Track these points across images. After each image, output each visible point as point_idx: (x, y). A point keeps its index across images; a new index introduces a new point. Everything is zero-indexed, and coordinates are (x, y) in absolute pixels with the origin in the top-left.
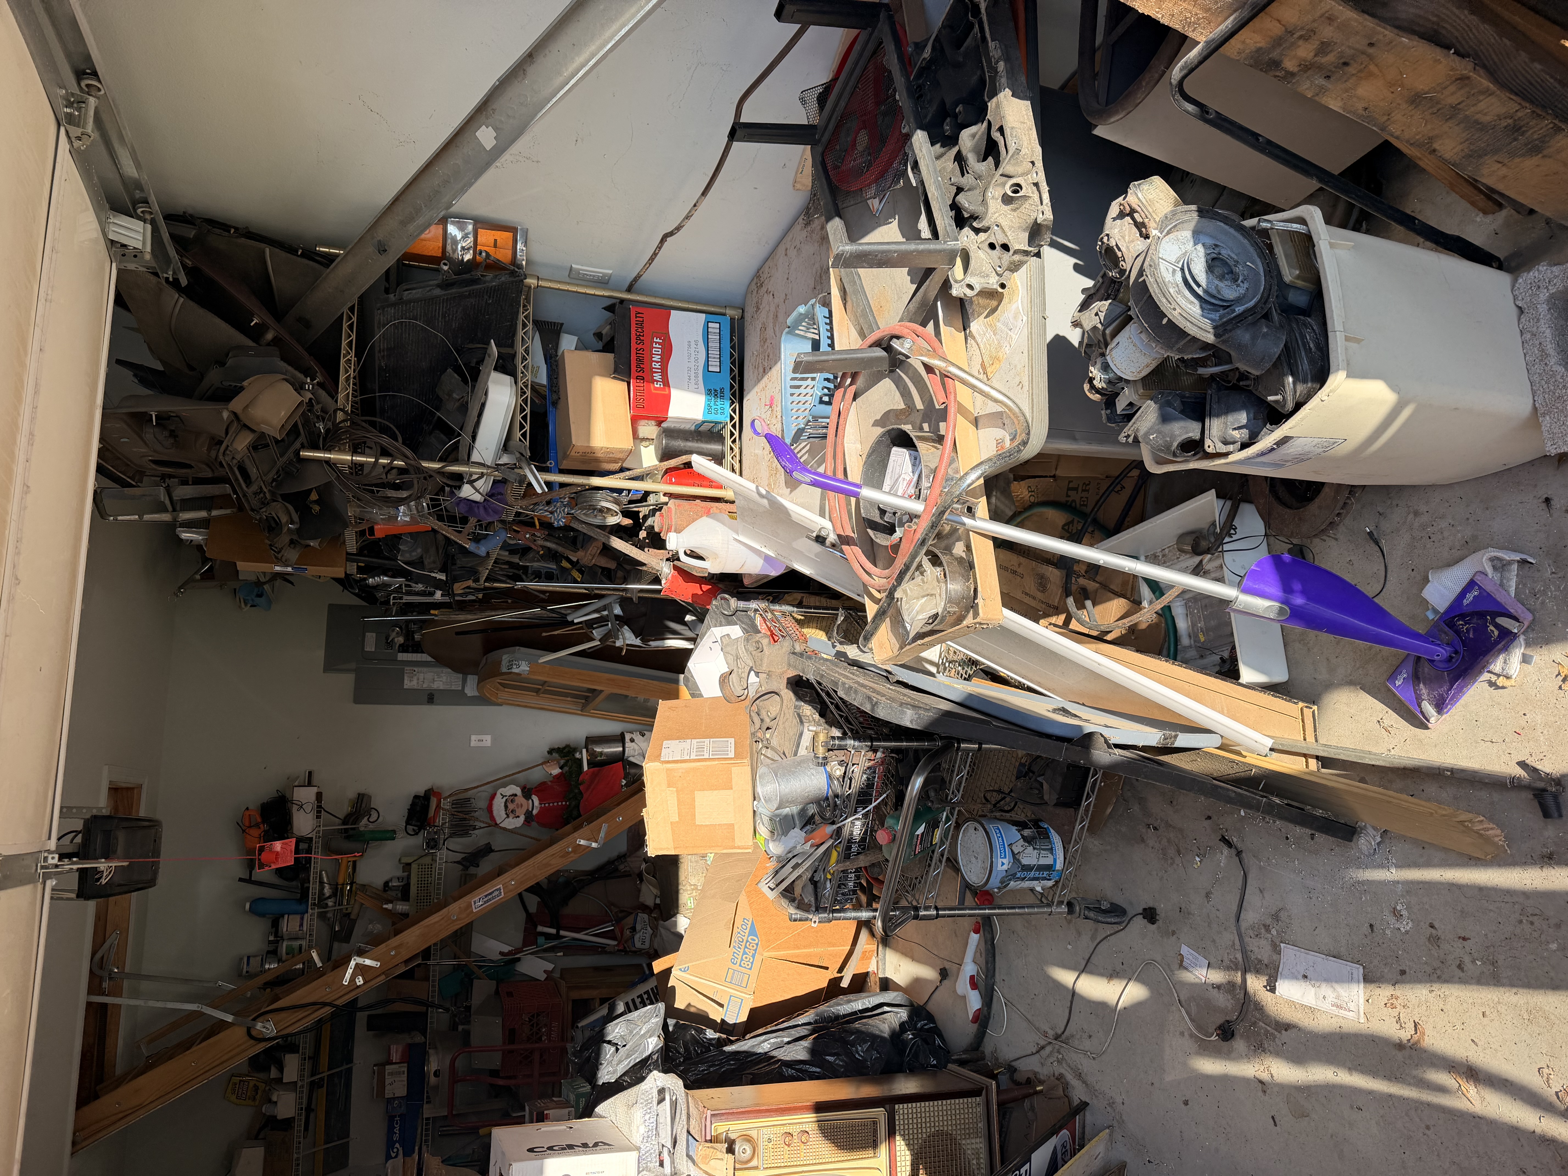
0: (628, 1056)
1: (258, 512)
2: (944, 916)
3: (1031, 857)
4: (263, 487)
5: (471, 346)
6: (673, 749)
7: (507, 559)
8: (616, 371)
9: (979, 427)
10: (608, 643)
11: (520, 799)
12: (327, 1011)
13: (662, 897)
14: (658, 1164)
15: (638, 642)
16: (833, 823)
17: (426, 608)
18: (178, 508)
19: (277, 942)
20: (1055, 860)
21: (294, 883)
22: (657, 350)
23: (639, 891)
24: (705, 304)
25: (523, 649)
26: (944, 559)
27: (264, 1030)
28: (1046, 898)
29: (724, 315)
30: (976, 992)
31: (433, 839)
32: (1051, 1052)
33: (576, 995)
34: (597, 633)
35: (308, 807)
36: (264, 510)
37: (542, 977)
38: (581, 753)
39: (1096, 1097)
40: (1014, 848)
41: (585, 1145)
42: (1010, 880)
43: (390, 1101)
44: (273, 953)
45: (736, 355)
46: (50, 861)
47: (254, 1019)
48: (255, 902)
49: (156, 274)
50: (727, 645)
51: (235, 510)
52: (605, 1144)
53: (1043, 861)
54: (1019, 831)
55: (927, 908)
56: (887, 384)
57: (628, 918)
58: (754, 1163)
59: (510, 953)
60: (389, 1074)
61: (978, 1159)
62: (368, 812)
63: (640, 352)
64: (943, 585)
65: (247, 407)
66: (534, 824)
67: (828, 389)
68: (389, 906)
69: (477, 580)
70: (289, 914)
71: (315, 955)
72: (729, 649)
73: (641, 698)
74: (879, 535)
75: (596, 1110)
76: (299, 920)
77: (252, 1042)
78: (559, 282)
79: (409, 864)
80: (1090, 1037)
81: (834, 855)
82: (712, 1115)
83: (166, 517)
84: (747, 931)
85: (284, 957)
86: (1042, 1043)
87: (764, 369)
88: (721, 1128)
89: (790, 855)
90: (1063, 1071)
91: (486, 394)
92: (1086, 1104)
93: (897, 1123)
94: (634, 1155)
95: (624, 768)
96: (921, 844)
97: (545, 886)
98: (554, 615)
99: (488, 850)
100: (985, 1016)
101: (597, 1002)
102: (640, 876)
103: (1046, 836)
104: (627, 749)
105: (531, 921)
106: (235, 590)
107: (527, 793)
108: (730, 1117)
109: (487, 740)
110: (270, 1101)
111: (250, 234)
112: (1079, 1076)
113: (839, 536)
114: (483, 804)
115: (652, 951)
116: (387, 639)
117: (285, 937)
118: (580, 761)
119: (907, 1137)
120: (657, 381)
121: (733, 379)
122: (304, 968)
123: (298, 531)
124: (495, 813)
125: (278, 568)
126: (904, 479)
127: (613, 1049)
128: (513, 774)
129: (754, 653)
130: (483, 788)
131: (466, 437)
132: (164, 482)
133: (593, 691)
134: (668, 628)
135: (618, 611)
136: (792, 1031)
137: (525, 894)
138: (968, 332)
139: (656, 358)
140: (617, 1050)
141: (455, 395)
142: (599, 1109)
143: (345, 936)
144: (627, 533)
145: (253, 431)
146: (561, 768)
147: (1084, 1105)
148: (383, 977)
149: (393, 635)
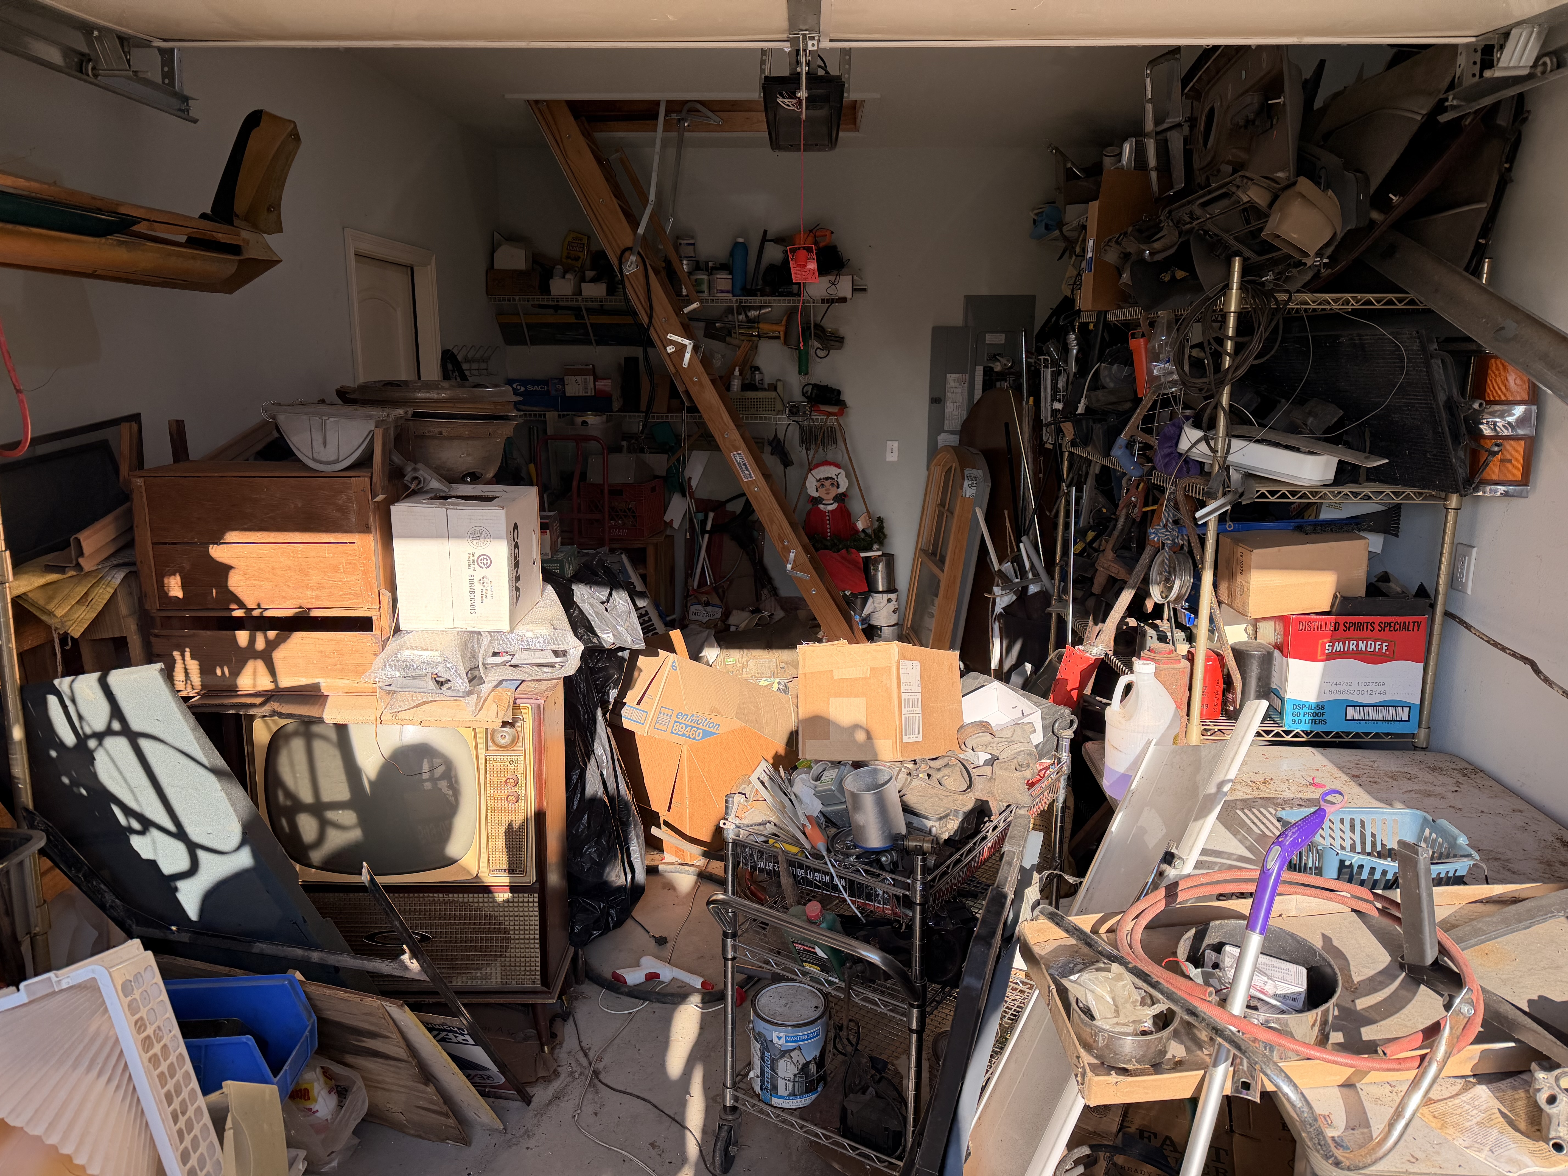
0: (597, 614)
1: (1168, 218)
2: (726, 966)
3: (786, 1070)
4: (1199, 221)
5: (1367, 435)
6: (911, 672)
7: (1091, 472)
8: (1345, 599)
9: (1342, 1089)
10: (996, 578)
11: (834, 492)
12: (645, 320)
13: (737, 633)
14: (496, 651)
15: (998, 609)
16: (829, 851)
17: (1035, 391)
18: (1159, 137)
19: (707, 270)
20: (782, 1097)
21: (760, 282)
22: (1372, 646)
23: (743, 609)
24: (1431, 704)
25: (988, 490)
26: (1166, 1033)
27: (629, 263)
28: (741, 1081)
29: (1419, 727)
30: (643, 979)
31: (799, 411)
32: (580, 1064)
33: (650, 551)
34: (1007, 567)
35: (832, 291)
36: (1171, 224)
37: (667, 518)
38: (878, 550)
39: (536, 1115)
40: (796, 1052)
41: (517, 579)
42: (762, 1044)
43: (562, 381)
44: (698, 266)
45: (1367, 739)
46: (810, 43)
47: (639, 253)
48: (744, 247)
49: (1451, 86)
50: (1024, 730)
51: (1157, 195)
52: (518, 599)
53: (781, 1084)
54: (815, 1059)
55: (734, 947)
56: (1383, 959)
57: (717, 599)
58: (491, 746)
59: (690, 487)
60: (585, 379)
61: (481, 979)
62: (827, 348)
63: (1369, 627)
64: (1130, 1029)
65: (1303, 197)
66: (810, 506)
67: (1360, 873)
68: (737, 373)
69: (1073, 444)
70: (732, 279)
71: (695, 306)
72: (1019, 731)
73: (934, 610)
74: (1189, 943)
75: (549, 586)
76: (727, 288)
77: (619, 253)
78: (1454, 534)
79: (775, 389)
80: (596, 1114)
81: (794, 850)
82: (539, 705)
83: (1149, 126)
84: (707, 728)
85: (694, 277)
86: (591, 1054)
87: (1357, 777)
88: (527, 714)
89: (793, 798)
90: (562, 1077)
91: (1310, 453)
92: (529, 1103)
93: (521, 895)
94: (506, 627)
95: (861, 594)
96: (804, 950)
97: (750, 518)
98: (1027, 522)
99: (787, 462)
100: (619, 989)
101: (643, 572)
102: (757, 611)
103: (809, 1090)
104: (880, 595)
105: (718, 506)
106: (1054, 202)
107: (841, 498)
108: (537, 723)
109: (892, 457)
110: (566, 272)
111: (1504, 183)
112: (557, 1097)
113: (1176, 884)
114: (830, 457)
115: (687, 622)
116: (999, 355)
117: (711, 277)
118: (870, 549)
119: (506, 905)
120: (1333, 647)
121: (1337, 735)
122: (682, 296)
123: (1142, 261)
124: (822, 468)
125: (1091, 243)
126: (1265, 983)
127: (604, 599)
128: (859, 484)
129: (1015, 761)
130: (846, 455)
131: (1262, 434)
132: (1186, 121)
133: (942, 561)
134: (1014, 642)
135: (1033, 589)
136: (612, 778)
137: (744, 499)
138: (1471, 1079)
139: (1362, 646)
140: (603, 603)
141: (1311, 419)
142: (550, 590)
143: (711, 333)
144: (1135, 608)
145: (1271, 205)
146: (863, 531)
147: (527, 1100)
148: (674, 371)
149: (1004, 361)
